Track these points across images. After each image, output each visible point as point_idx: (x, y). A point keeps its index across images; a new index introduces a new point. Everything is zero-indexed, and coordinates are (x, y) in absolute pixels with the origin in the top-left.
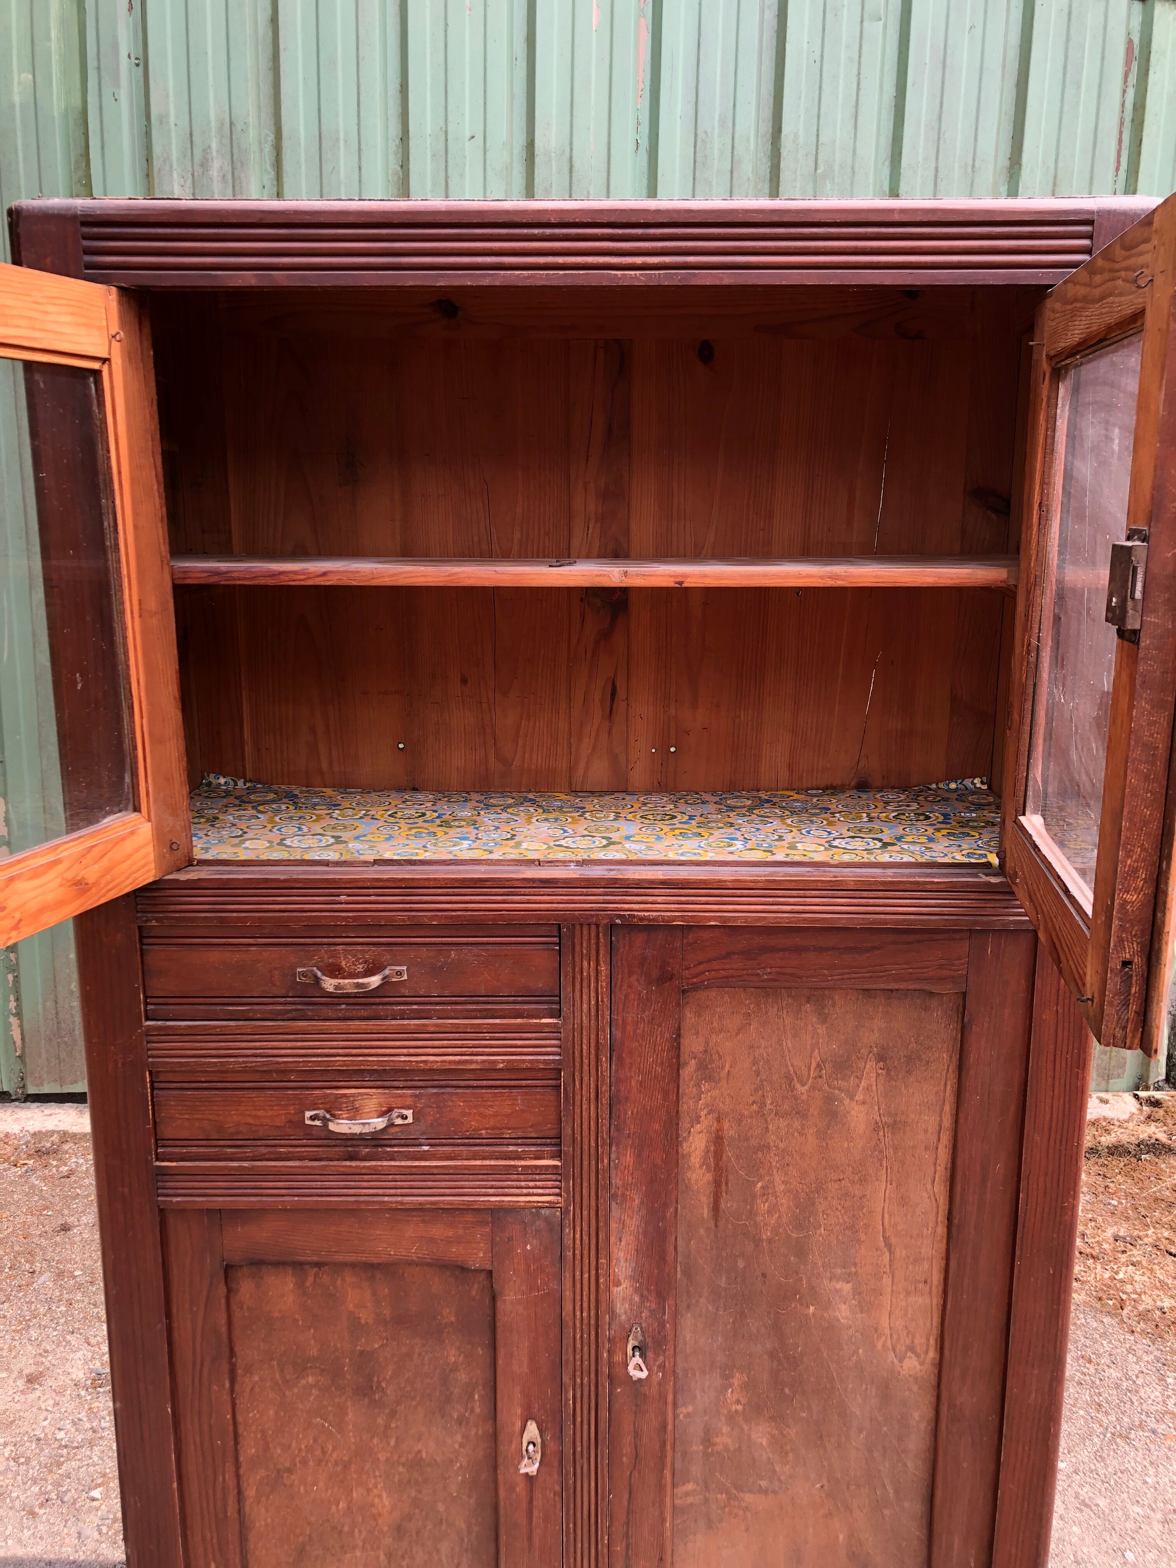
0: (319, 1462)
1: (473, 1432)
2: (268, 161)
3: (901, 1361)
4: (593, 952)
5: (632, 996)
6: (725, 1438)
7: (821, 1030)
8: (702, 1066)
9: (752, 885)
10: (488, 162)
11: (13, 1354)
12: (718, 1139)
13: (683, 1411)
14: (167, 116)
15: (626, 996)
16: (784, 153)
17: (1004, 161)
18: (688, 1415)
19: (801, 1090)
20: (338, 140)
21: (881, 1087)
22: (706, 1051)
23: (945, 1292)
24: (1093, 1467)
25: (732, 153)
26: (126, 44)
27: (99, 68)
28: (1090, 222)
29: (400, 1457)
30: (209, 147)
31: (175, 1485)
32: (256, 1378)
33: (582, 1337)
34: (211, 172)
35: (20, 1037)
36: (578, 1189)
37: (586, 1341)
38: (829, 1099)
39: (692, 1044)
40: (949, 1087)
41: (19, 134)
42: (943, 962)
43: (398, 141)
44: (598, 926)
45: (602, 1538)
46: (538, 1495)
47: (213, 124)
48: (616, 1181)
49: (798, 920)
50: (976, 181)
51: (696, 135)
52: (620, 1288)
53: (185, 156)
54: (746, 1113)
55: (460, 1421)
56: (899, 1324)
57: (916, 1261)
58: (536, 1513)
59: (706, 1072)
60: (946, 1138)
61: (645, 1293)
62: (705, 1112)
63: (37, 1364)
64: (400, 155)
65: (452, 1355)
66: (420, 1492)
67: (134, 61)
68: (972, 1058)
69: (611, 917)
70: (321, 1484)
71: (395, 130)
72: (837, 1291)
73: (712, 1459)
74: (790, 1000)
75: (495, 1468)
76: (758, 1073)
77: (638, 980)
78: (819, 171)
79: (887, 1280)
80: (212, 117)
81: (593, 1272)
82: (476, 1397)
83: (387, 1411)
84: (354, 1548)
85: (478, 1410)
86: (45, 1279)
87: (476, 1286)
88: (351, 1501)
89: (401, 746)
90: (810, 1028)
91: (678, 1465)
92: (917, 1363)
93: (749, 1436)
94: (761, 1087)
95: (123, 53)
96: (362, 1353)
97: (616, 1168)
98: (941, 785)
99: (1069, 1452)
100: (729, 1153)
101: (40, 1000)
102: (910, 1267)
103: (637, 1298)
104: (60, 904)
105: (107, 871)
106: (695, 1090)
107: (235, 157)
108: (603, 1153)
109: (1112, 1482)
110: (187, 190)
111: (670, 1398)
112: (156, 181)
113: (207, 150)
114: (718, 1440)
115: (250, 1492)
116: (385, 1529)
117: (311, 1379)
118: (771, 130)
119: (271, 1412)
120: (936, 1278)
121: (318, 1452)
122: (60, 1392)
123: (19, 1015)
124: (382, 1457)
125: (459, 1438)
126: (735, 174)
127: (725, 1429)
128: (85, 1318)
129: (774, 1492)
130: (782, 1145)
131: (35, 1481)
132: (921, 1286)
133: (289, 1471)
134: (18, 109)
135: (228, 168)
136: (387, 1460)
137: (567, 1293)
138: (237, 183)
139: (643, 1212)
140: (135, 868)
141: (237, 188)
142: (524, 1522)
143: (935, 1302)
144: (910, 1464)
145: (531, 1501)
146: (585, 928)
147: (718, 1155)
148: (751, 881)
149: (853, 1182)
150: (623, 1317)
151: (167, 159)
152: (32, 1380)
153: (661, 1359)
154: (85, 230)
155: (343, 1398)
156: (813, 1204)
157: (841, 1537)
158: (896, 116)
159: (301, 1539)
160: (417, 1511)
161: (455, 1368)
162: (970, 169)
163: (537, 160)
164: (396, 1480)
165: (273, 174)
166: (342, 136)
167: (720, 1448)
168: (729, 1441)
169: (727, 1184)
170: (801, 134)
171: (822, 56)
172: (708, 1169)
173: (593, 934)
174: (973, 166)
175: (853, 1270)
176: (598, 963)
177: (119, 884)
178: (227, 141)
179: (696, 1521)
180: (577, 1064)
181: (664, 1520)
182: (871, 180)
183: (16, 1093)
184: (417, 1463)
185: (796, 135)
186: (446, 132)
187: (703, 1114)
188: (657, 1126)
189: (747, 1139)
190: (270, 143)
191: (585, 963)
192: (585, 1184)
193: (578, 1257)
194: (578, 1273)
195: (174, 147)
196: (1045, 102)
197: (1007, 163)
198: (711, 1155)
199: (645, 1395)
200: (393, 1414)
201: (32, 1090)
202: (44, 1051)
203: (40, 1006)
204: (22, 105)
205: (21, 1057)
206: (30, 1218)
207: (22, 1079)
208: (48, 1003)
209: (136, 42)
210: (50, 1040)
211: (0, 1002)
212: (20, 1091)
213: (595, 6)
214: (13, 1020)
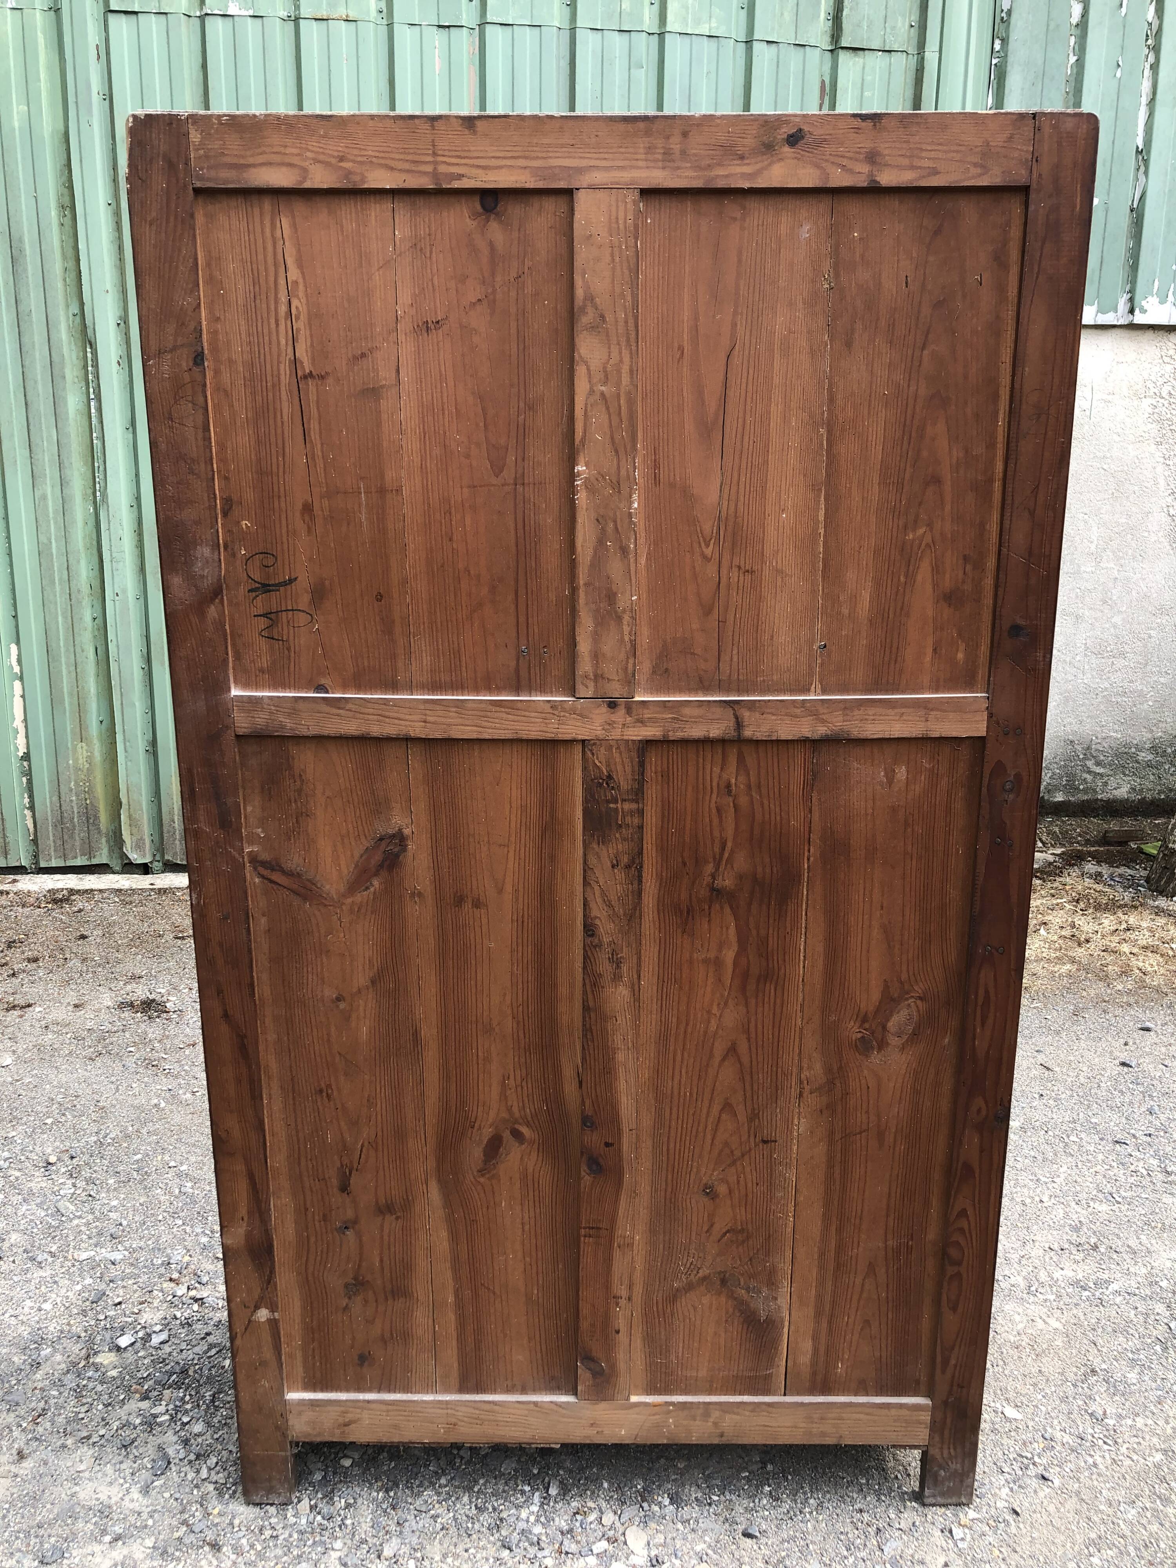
11: (62, 996)
26: (96, 84)
27: (76, 103)
35: (33, 825)
63: (79, 999)
95: (95, 91)
101: (48, 797)
122: (99, 1010)
123: (32, 808)
131: (90, 1047)
152: (77, 1006)
171: (602, 93)
183: (31, 868)
201: (43, 864)
202: (51, 834)
203: (48, 800)
204: (19, 128)
205: (35, 841)
206: (57, 933)
207: (35, 856)
208: (54, 799)
209: (103, 84)
210: (56, 826)
211: (17, 798)
212: (33, 866)
213: (437, 57)
214: (27, 812)
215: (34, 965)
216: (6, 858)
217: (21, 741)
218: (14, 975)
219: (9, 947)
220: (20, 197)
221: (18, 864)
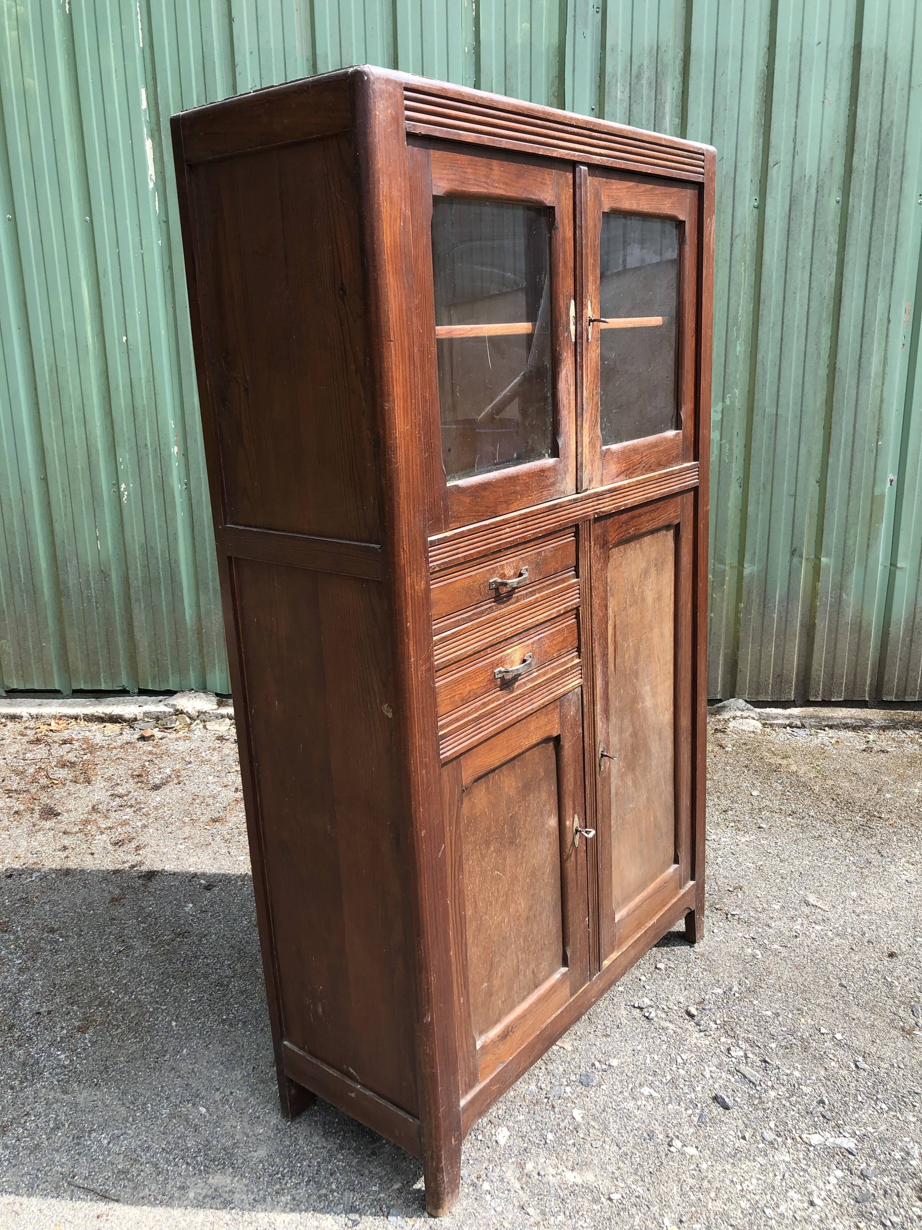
2: (679, 70)
10: (829, 60)
14: (617, 45)
20: (728, 52)
30: (642, 64)
34: (642, 81)
41: (519, 65)
43: (766, 50)
47: (646, 48)
53: (626, 72)
64: (767, 59)
67: (595, 9)
80: (646, 44)
107: (658, 70)
110: (626, 95)
112: (607, 90)
113: (640, 67)
134: (519, 48)
135: (653, 78)
138: (658, 87)
141: (658, 91)
151: (615, 75)
163: (863, 56)
165: (680, 79)
166: (731, 50)
178: (654, 59)
186: (802, 41)
190: (680, 58)
195: (619, 66)
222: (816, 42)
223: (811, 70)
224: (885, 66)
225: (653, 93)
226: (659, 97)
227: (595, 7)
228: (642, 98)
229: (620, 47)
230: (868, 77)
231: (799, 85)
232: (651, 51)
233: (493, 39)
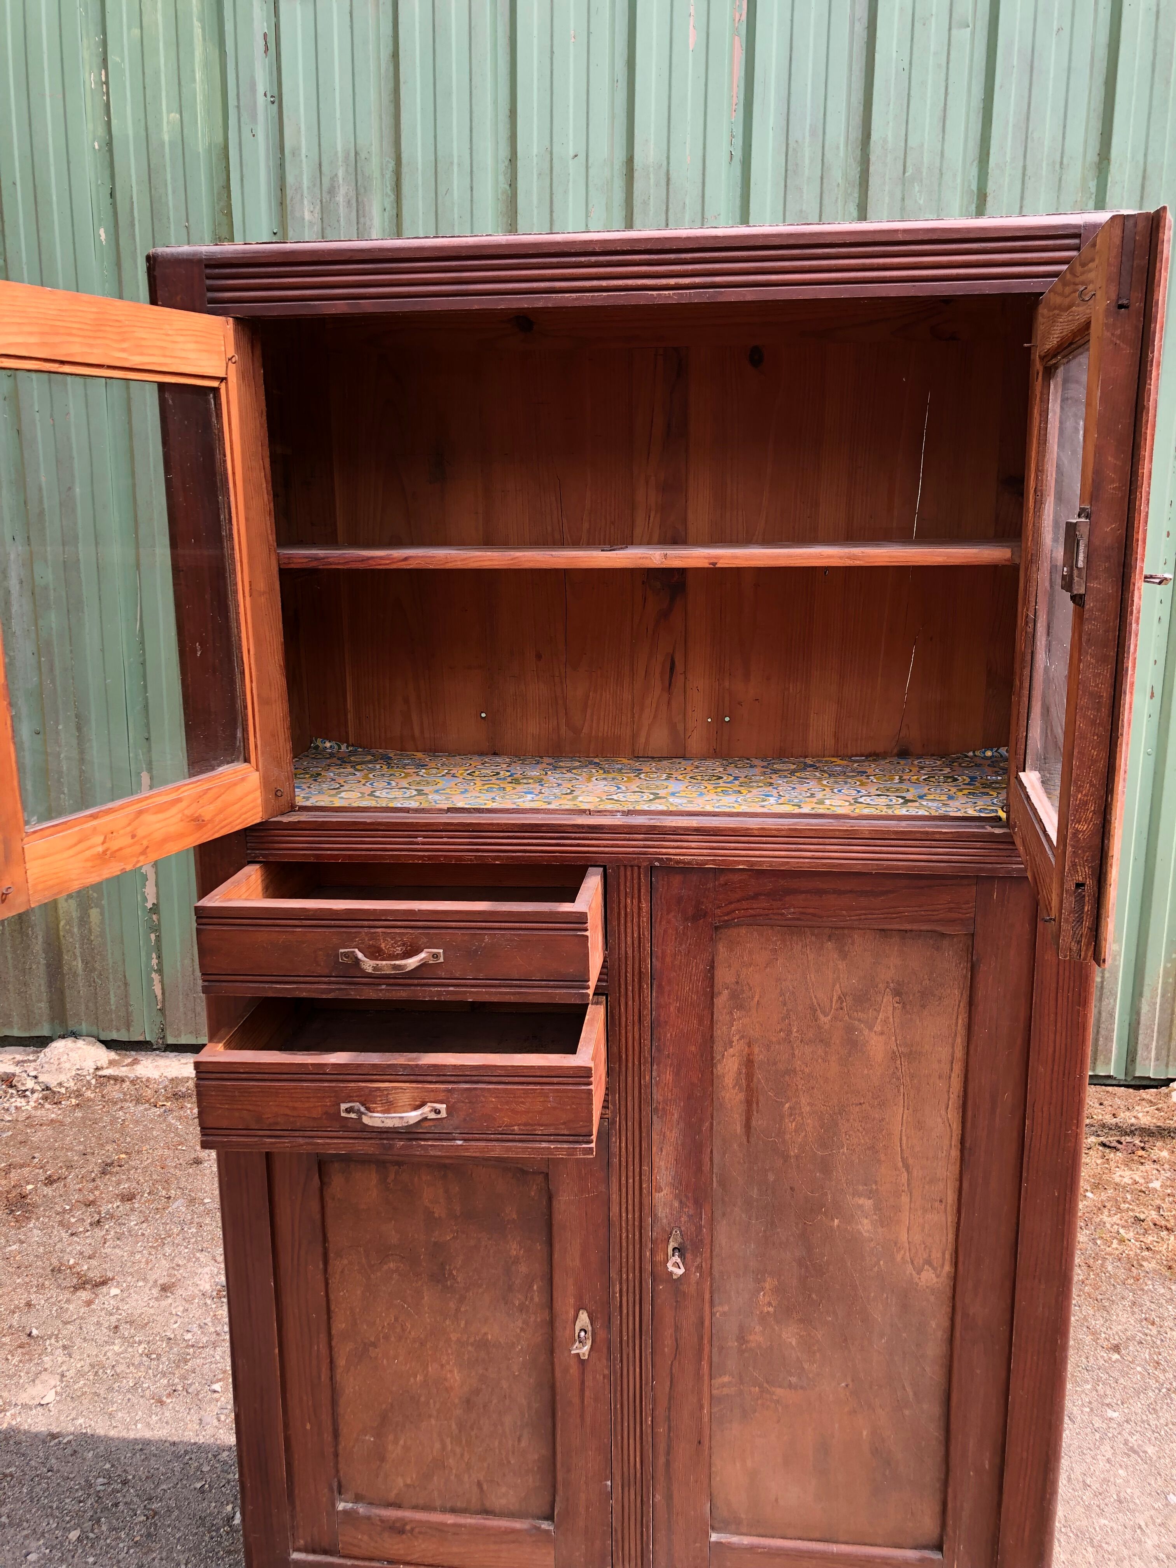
0: (400, 1339)
1: (532, 1319)
2: (388, 184)
3: (918, 1274)
4: (636, 891)
5: (670, 931)
6: (757, 1337)
7: (842, 965)
8: (734, 996)
9: (776, 833)
10: (590, 178)
11: (150, 1266)
12: (749, 1063)
13: (719, 1309)
14: (299, 148)
15: (665, 931)
16: (873, 158)
17: (1092, 156)
18: (724, 1314)
19: (824, 1020)
20: (452, 163)
21: (897, 1020)
22: (737, 983)
23: (959, 1211)
24: (1145, 1418)
25: (823, 160)
26: (262, 84)
27: (238, 107)
28: (1077, 236)
29: (468, 1338)
30: (336, 175)
31: (277, 1351)
32: (345, 1262)
33: (627, 1237)
34: (337, 199)
35: (161, 992)
36: (623, 1103)
37: (631, 1240)
38: (850, 1029)
39: (724, 976)
40: (960, 1021)
41: (168, 169)
42: (952, 905)
43: (507, 162)
44: (639, 867)
45: (646, 1421)
46: (589, 1378)
47: (340, 154)
48: (657, 1096)
49: (817, 866)
50: (1064, 177)
51: (787, 145)
52: (662, 1194)
53: (314, 185)
54: (774, 1039)
55: (522, 1309)
56: (917, 1238)
57: (931, 1182)
58: (587, 1393)
59: (738, 1001)
60: (958, 1068)
61: (684, 1199)
62: (737, 1037)
63: (169, 1275)
64: (509, 175)
65: (514, 1249)
66: (487, 1370)
67: (270, 99)
68: (980, 994)
69: (651, 861)
70: (401, 1358)
71: (504, 152)
72: (861, 1207)
73: (746, 1355)
74: (813, 938)
75: (552, 1352)
76: (785, 1004)
77: (675, 917)
78: (907, 174)
79: (905, 1199)
80: (339, 148)
81: (637, 1178)
82: (535, 1287)
83: (457, 1296)
84: (430, 1416)
85: (536, 1299)
86: (179, 1205)
87: (535, 1187)
88: (426, 1375)
89: (483, 715)
90: (831, 964)
91: (715, 1359)
92: (933, 1276)
93: (780, 1336)
94: (788, 1016)
95: (260, 92)
96: (435, 1243)
97: (657, 1084)
98: (977, 753)
99: (1123, 1403)
100: (759, 1075)
101: (179, 959)
102: (927, 1187)
103: (676, 1204)
104: (181, 836)
105: (221, 811)
106: (728, 1018)
107: (359, 184)
108: (644, 1070)
109: (1163, 1433)
110: (316, 215)
111: (707, 1296)
112: (289, 208)
113: (334, 178)
114: (751, 1338)
115: (341, 1362)
116: (457, 1401)
117: (392, 1265)
118: (860, 137)
119: (359, 1292)
120: (951, 1197)
121: (398, 1330)
122: (189, 1300)
123: (160, 971)
124: (454, 1337)
125: (519, 1323)
126: (825, 181)
127: (758, 1328)
128: (213, 1239)
129: (802, 1388)
130: (807, 1070)
131: (164, 1374)
132: (937, 1204)
133: (374, 1345)
134: (167, 147)
135: (353, 194)
136: (458, 1340)
137: (614, 1196)
138: (361, 207)
139: (682, 1125)
140: (244, 810)
141: (360, 212)
142: (576, 1400)
143: (949, 1220)
144: (928, 1369)
145: (583, 1382)
146: (629, 869)
147: (750, 1076)
148: (775, 830)
149: (872, 1106)
150: (665, 1221)
151: (299, 188)
152: (164, 1288)
153: (699, 1260)
154: (208, 271)
155: (420, 1283)
156: (837, 1124)
157: (865, 1433)
158: (984, 117)
159: (384, 1406)
160: (484, 1386)
161: (516, 1261)
162: (1058, 166)
163: (636, 175)
164: (466, 1358)
165: (393, 197)
166: (455, 161)
167: (753, 1345)
168: (760, 1339)
169: (757, 1103)
170: (890, 139)
171: (911, 63)
172: (741, 1090)
173: (636, 875)
174: (1061, 163)
175: (874, 1187)
176: (639, 901)
177: (231, 823)
178: (352, 170)
179: (732, 1410)
180: (623, 991)
181: (701, 1407)
182: (959, 181)
183: (158, 1043)
184: (483, 1344)
185: (885, 141)
186: (552, 151)
187: (735, 1039)
188: (693, 1049)
189: (775, 1064)
190: (391, 169)
191: (629, 901)
192: (630, 1098)
193: (624, 1164)
194: (623, 1178)
195: (305, 177)
196: (1134, 98)
197: (1096, 159)
198: (743, 1076)
199: (684, 1293)
200: (462, 1300)
201: (171, 1041)
202: (181, 1005)
203: (179, 964)
204: (170, 142)
205: (162, 1010)
206: (166, 1152)
207: (163, 1030)
208: (186, 961)
209: (271, 82)
210: (187, 995)
211: (144, 959)
212: (161, 1041)
213: (691, 27)
214: (155, 976)
215: (128, 1206)
216: (128, 1030)
217: (150, 890)
218: (99, 1222)
219: (104, 1173)
220: (169, 228)
221: (141, 1039)
222: (572, 154)
223: (566, 192)
224: (668, 189)
225: (354, 213)
226: (362, 220)
227: (269, 95)
228: (338, 221)
229: (304, 151)
230: (645, 203)
231: (552, 212)
232: (347, 157)
233: (131, 133)
